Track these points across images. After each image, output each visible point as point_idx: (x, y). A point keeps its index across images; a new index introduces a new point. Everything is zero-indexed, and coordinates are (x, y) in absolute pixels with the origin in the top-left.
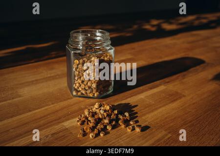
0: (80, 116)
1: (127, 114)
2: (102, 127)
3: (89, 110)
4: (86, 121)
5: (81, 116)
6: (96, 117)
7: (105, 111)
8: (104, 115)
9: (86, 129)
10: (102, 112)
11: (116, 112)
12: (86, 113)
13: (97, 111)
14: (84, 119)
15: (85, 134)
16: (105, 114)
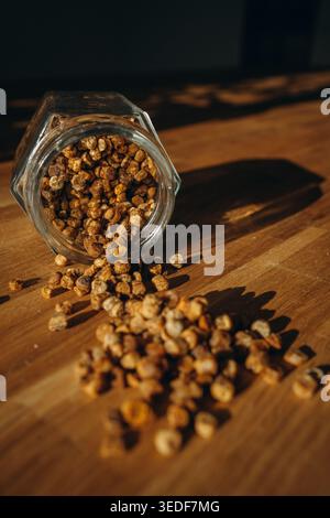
0: (85, 357)
1: (261, 327)
2: (195, 391)
3: (115, 327)
4: (118, 373)
5: (90, 353)
6: (152, 351)
7: (185, 322)
8: (184, 340)
9: (134, 412)
10: (173, 328)
11: (225, 322)
12: (108, 339)
13: (154, 327)
14: (106, 367)
15: (131, 437)
16: (190, 337)
